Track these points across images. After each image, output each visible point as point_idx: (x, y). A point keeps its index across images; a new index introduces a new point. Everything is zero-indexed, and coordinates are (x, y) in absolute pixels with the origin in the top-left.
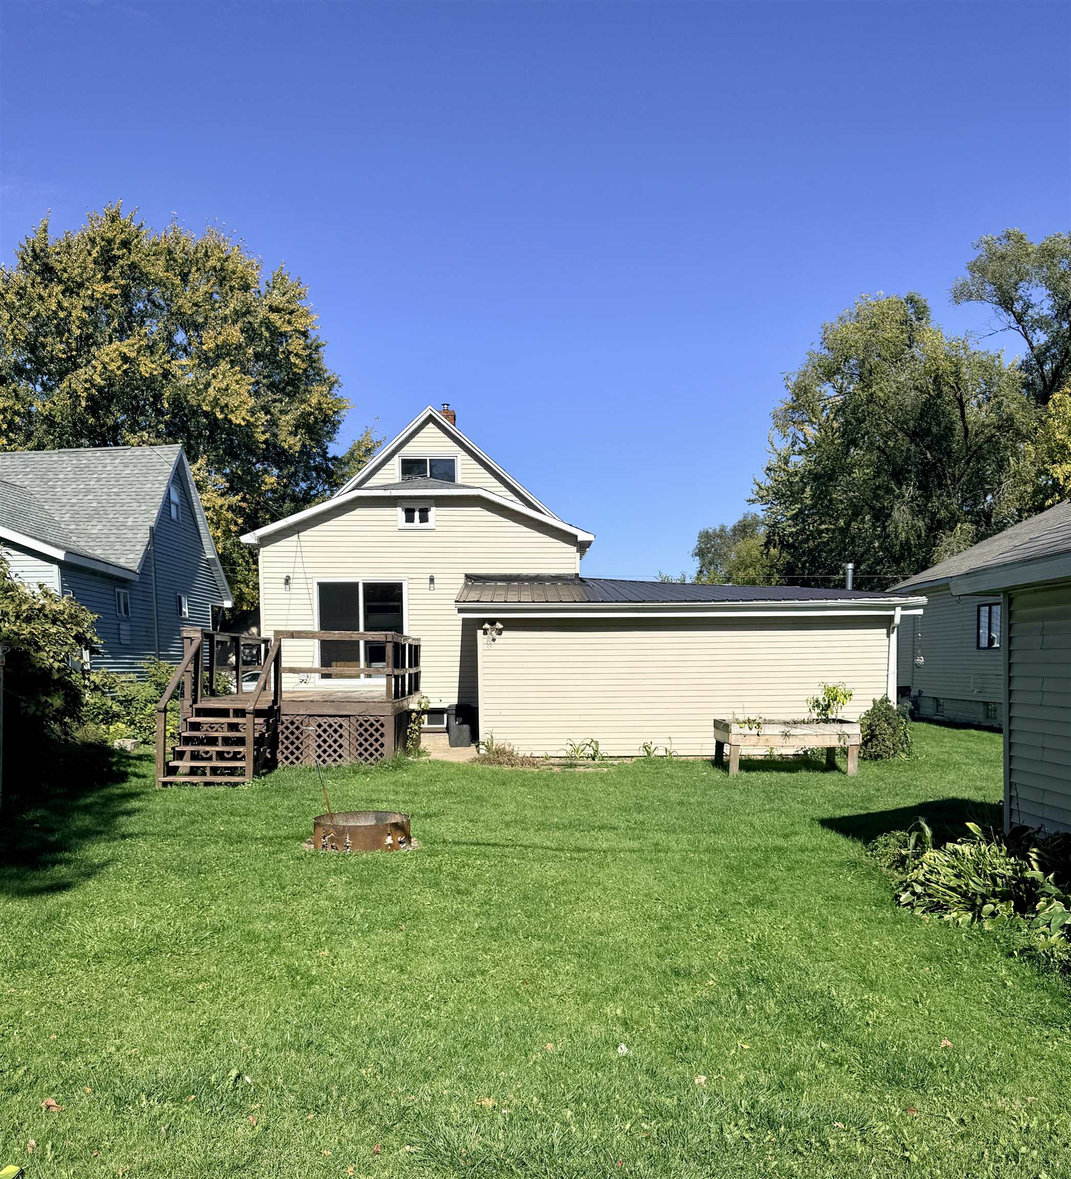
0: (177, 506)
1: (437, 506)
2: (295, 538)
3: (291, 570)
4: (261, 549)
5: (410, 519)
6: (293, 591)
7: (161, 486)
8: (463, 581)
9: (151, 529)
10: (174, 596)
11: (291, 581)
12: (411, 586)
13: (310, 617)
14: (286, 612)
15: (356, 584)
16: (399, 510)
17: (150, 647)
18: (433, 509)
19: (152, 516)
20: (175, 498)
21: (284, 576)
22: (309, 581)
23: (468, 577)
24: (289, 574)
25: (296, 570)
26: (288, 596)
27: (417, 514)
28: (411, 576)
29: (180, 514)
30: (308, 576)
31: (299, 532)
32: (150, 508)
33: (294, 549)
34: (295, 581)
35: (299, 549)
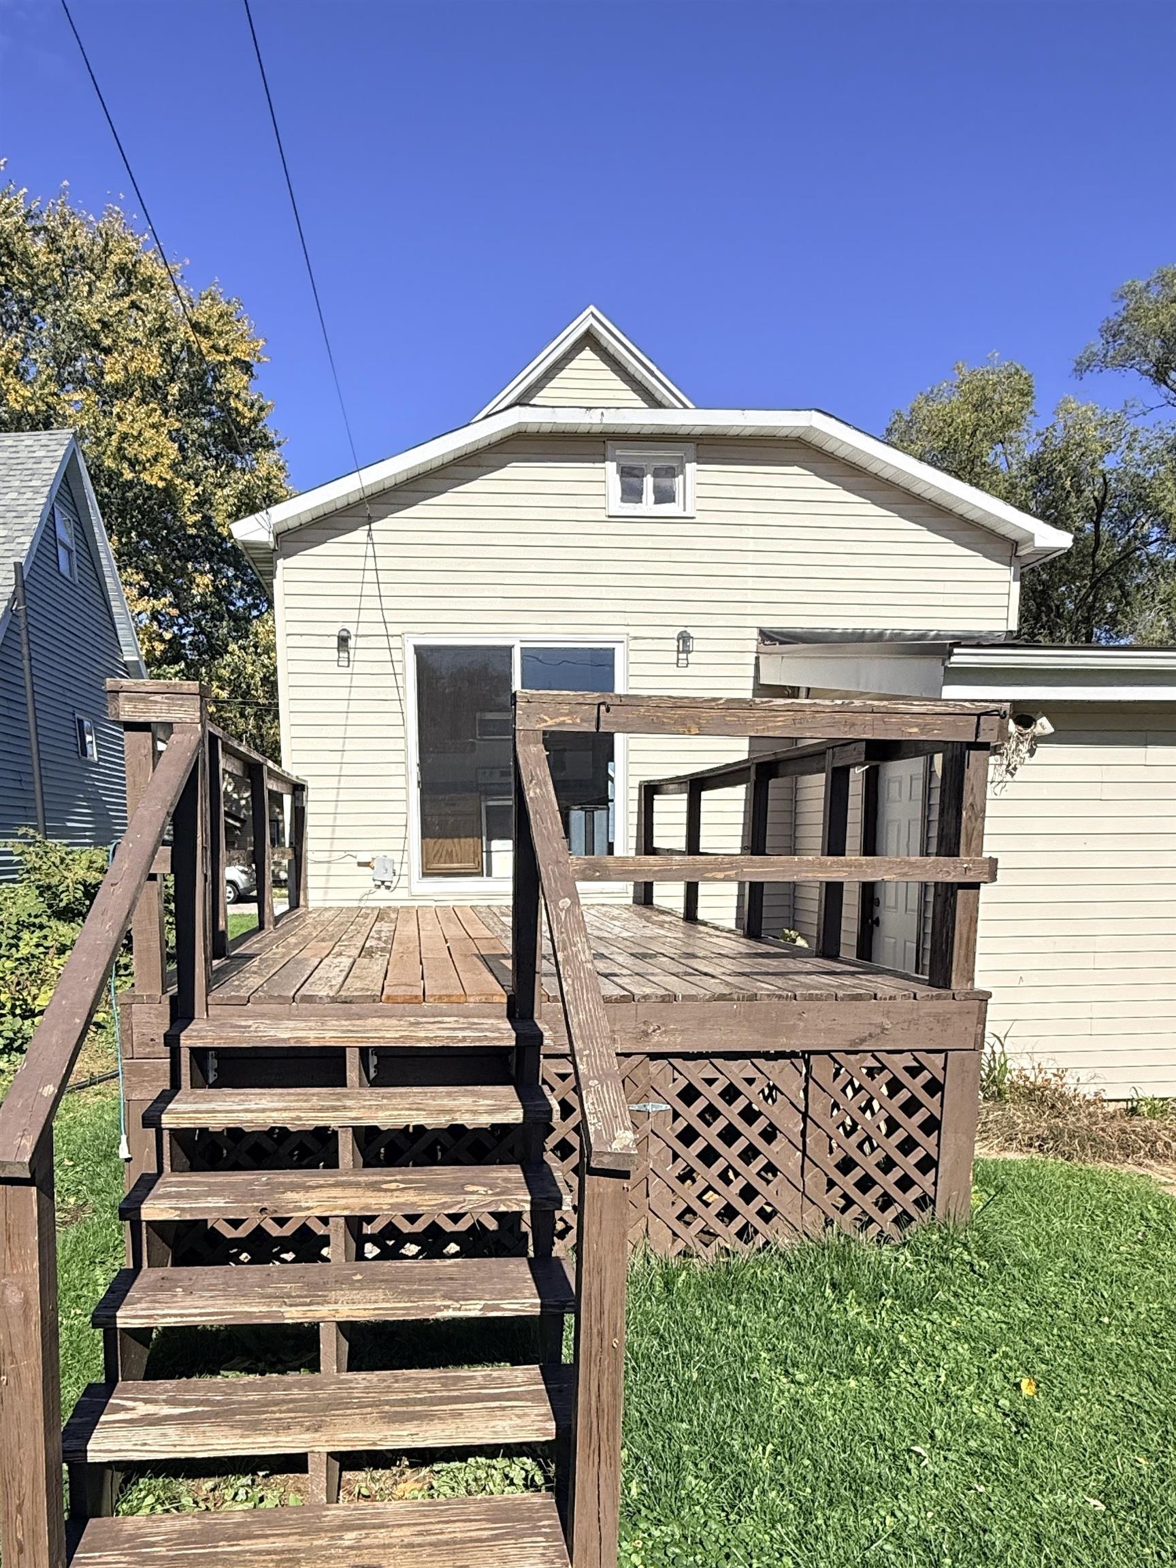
0: (70, 551)
1: (700, 460)
2: (360, 535)
3: (354, 615)
4: (281, 563)
5: (632, 493)
6: (357, 668)
7: (36, 496)
8: (753, 646)
9: (18, 567)
10: (71, 717)
11: (351, 643)
12: (633, 657)
13: (399, 732)
14: (341, 719)
15: (509, 649)
16: (611, 466)
17: (26, 814)
18: (691, 468)
19: (19, 547)
20: (65, 533)
21: (335, 630)
22: (395, 642)
23: (766, 636)
24: (347, 626)
25: (365, 616)
26: (346, 681)
27: (649, 482)
28: (634, 632)
29: (76, 570)
30: (393, 629)
31: (370, 520)
32: (16, 534)
33: (359, 563)
34: (361, 642)
35: (370, 563)
